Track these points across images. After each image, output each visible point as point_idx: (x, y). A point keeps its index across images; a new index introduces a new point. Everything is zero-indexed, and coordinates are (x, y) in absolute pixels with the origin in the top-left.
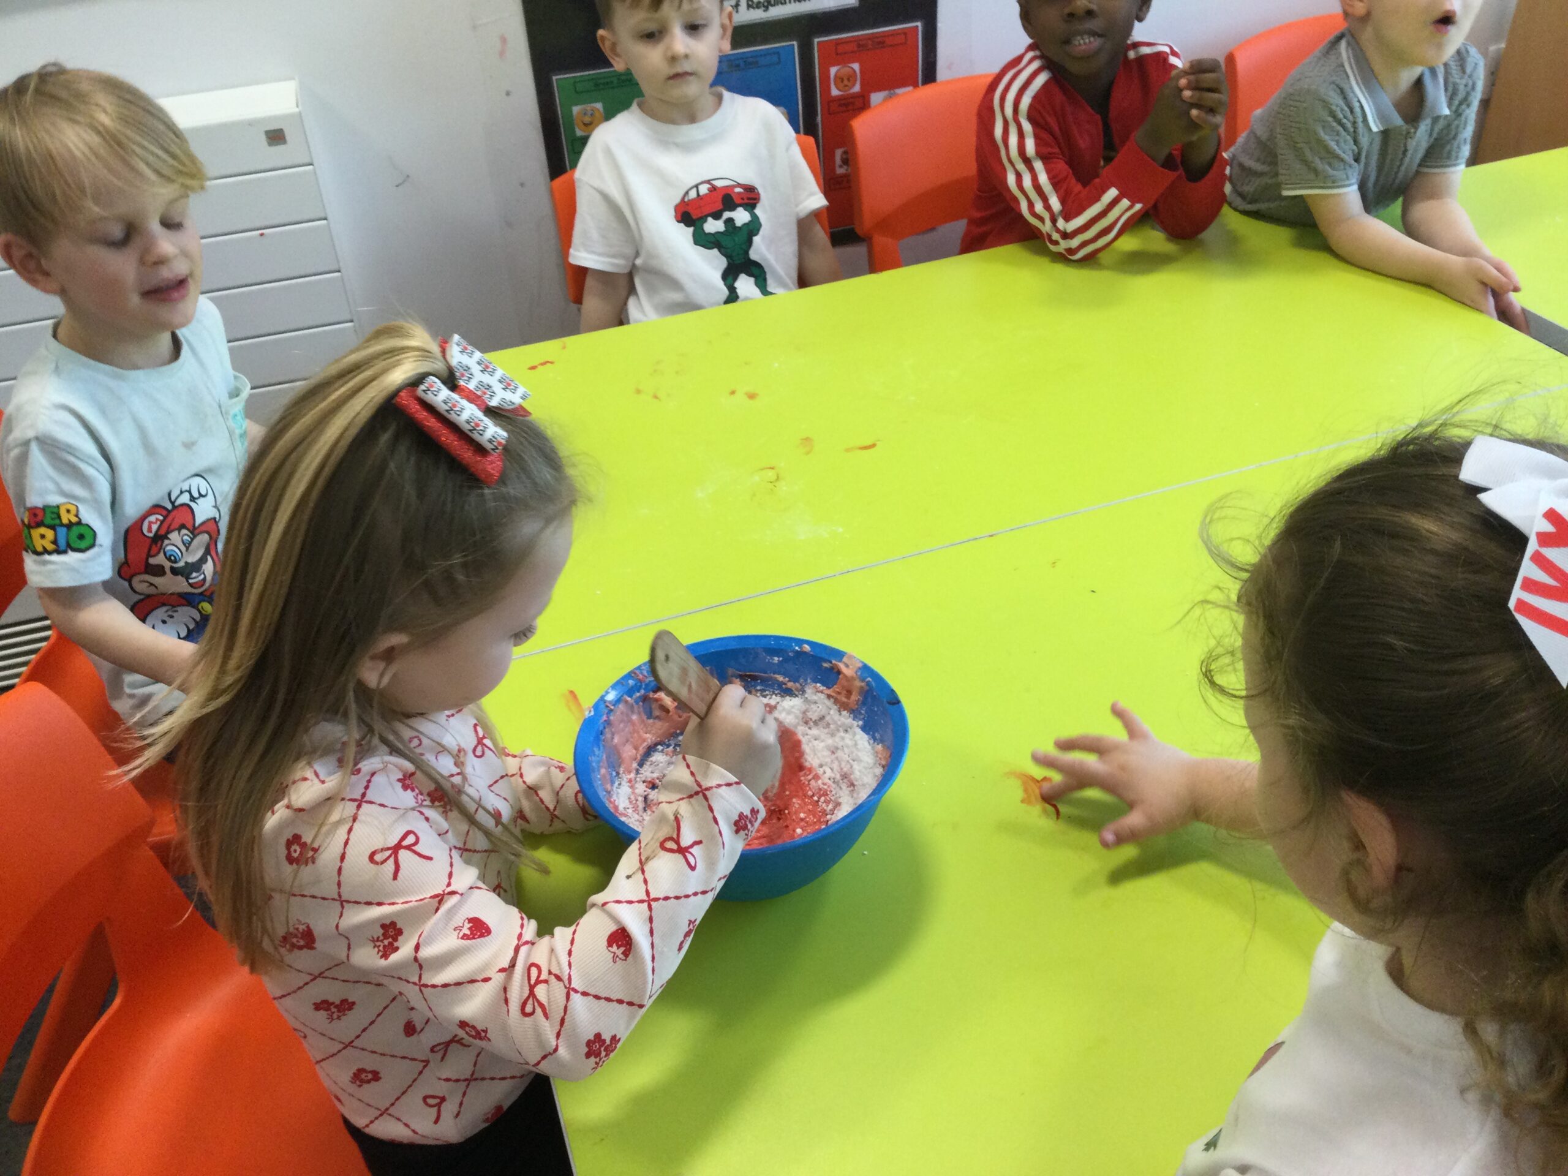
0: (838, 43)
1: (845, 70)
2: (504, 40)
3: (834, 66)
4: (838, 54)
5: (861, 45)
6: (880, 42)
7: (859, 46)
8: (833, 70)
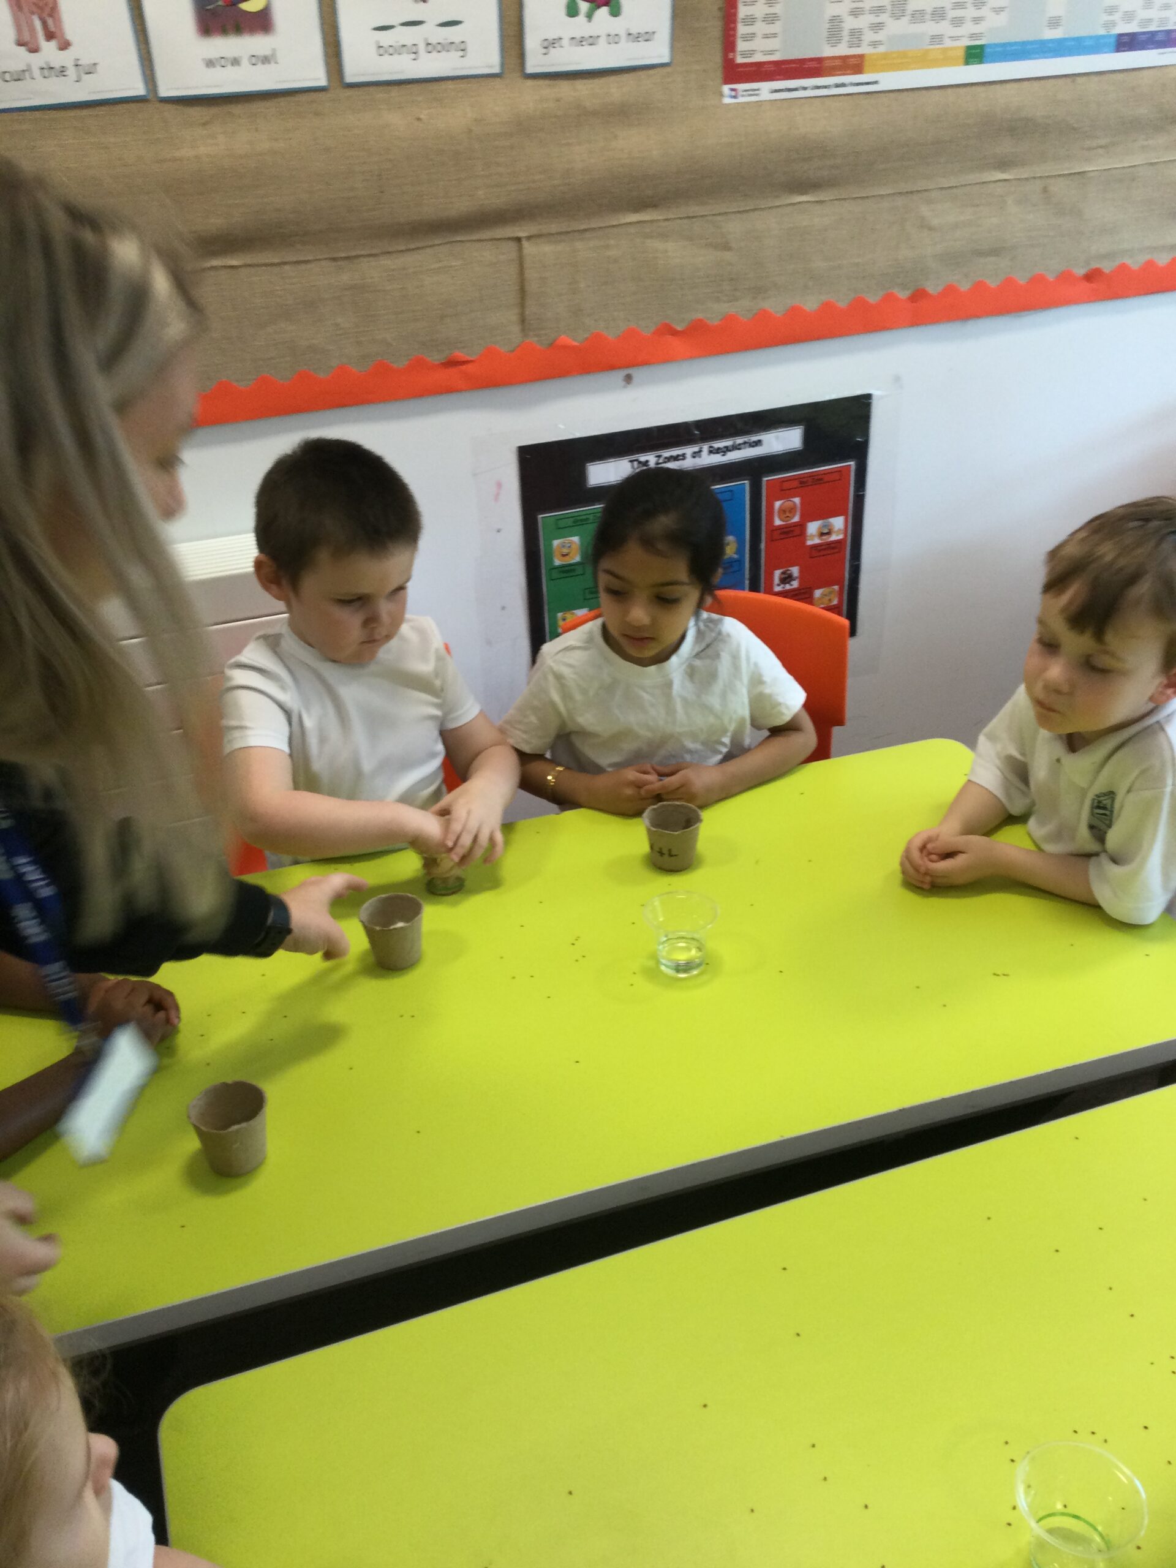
0: (783, 480)
1: (788, 504)
2: (499, 485)
3: (778, 500)
4: (783, 491)
5: (802, 482)
6: (817, 479)
7: (801, 483)
8: (778, 504)
